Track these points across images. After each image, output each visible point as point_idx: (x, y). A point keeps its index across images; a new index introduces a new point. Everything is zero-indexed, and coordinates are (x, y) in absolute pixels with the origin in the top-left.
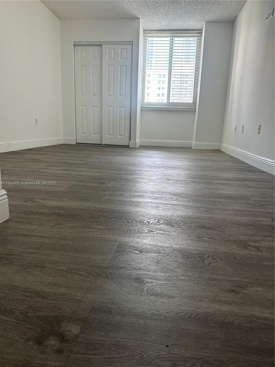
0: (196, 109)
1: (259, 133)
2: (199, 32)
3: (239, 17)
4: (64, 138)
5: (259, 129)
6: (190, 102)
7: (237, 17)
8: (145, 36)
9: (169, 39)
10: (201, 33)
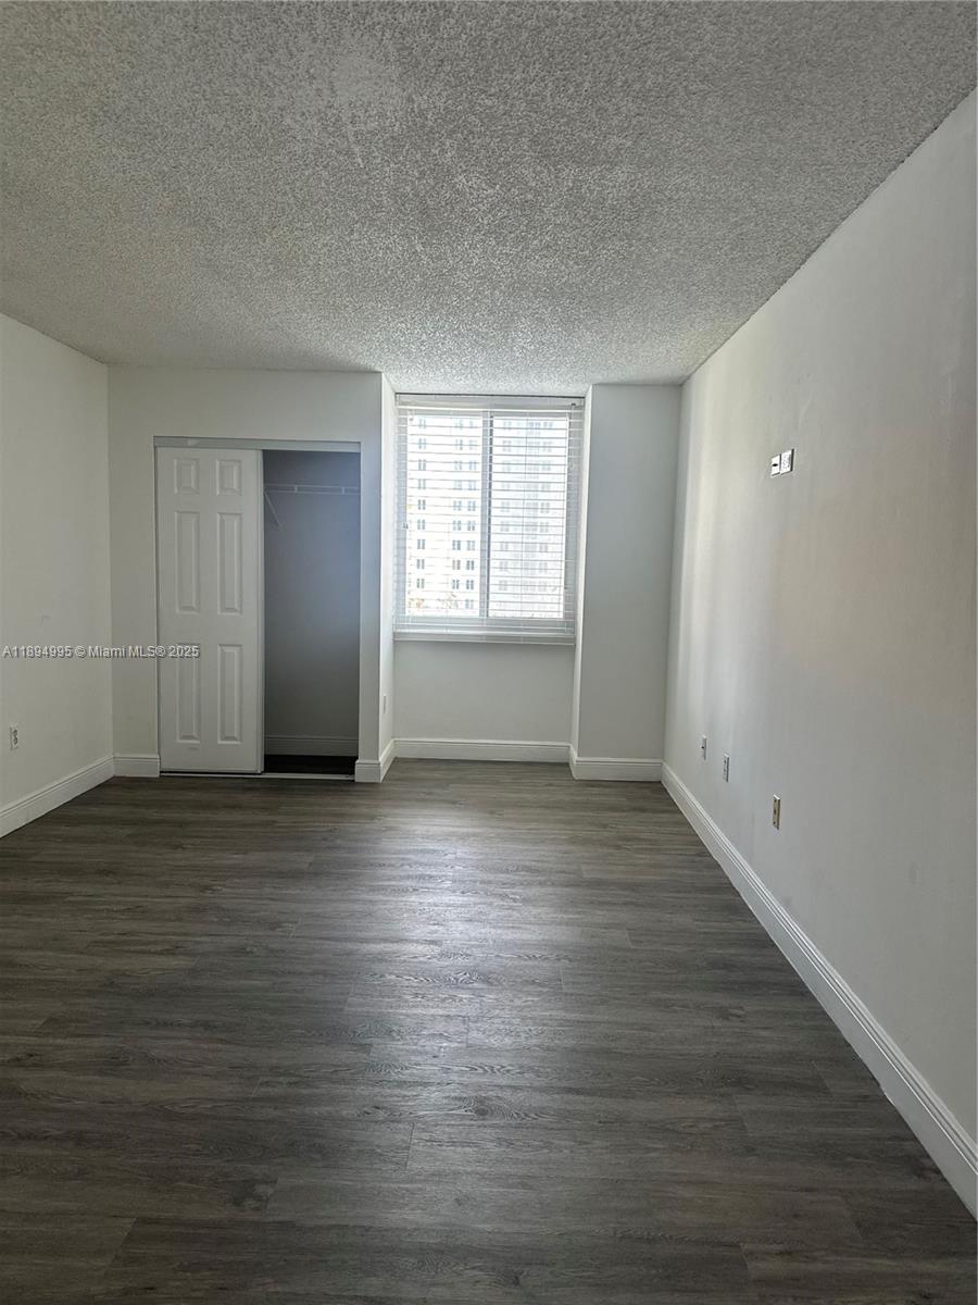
0: (574, 640)
1: (777, 824)
2: (573, 404)
3: (696, 376)
4: (118, 755)
5: (777, 812)
6: (555, 616)
7: (689, 377)
8: (400, 410)
9: (478, 422)
10: (582, 407)
